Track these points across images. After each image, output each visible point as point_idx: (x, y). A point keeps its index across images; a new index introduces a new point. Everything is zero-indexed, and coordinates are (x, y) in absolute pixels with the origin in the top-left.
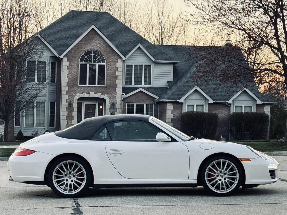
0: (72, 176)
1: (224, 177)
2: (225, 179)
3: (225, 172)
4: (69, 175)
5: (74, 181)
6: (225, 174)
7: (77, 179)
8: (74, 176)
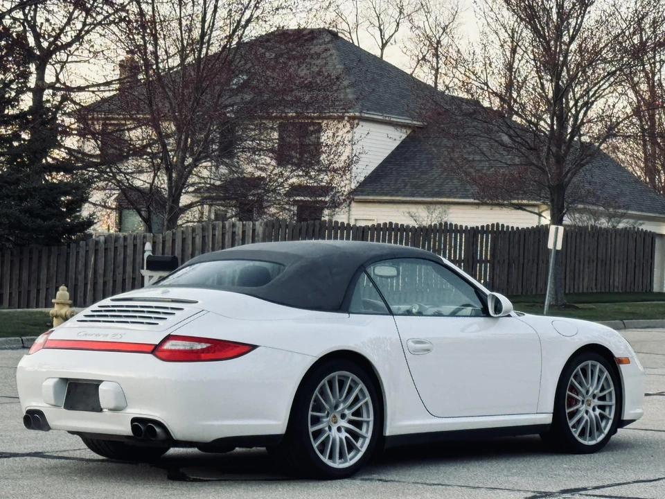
0: (338, 417)
1: (592, 406)
2: (594, 409)
3: (595, 392)
4: (332, 415)
5: (343, 429)
6: (594, 396)
7: (350, 422)
8: (343, 416)
